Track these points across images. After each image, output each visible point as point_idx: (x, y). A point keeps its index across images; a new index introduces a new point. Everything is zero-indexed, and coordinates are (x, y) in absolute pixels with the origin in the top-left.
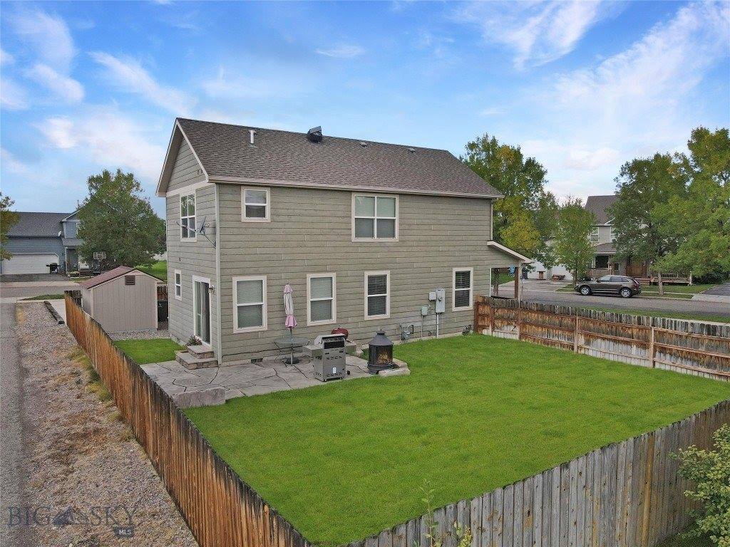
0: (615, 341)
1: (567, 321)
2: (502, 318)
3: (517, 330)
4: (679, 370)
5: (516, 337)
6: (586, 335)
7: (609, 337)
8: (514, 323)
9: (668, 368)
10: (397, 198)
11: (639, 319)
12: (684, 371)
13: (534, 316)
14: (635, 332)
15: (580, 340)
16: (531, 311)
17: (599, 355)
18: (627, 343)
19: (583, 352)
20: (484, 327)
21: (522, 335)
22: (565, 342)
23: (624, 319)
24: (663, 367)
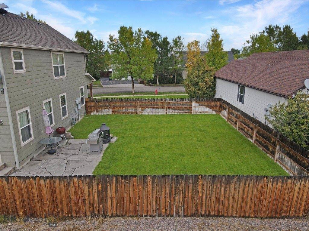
0: (153, 108)
1: (133, 104)
2: (101, 107)
3: (111, 110)
4: (174, 113)
5: (111, 113)
6: (142, 108)
7: (151, 107)
8: (108, 108)
9: (170, 113)
10: (63, 53)
11: (161, 99)
12: (175, 113)
13: (118, 104)
14: (160, 104)
15: (139, 110)
16: (117, 101)
17: (147, 114)
18: (157, 108)
19: (141, 114)
20: (92, 112)
21: (113, 112)
22: (133, 111)
23: (156, 100)
24: (169, 113)
